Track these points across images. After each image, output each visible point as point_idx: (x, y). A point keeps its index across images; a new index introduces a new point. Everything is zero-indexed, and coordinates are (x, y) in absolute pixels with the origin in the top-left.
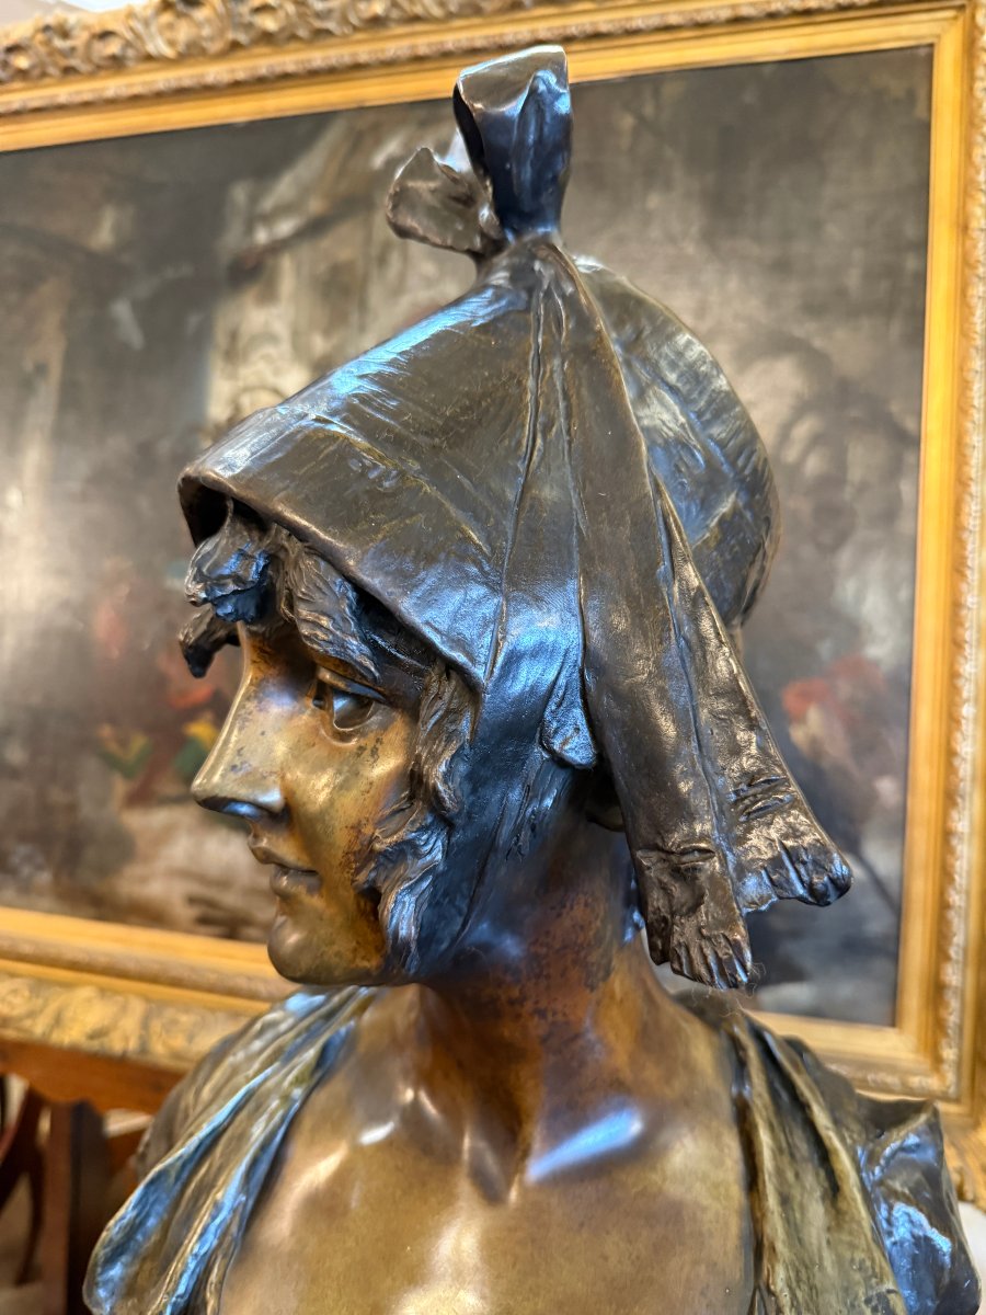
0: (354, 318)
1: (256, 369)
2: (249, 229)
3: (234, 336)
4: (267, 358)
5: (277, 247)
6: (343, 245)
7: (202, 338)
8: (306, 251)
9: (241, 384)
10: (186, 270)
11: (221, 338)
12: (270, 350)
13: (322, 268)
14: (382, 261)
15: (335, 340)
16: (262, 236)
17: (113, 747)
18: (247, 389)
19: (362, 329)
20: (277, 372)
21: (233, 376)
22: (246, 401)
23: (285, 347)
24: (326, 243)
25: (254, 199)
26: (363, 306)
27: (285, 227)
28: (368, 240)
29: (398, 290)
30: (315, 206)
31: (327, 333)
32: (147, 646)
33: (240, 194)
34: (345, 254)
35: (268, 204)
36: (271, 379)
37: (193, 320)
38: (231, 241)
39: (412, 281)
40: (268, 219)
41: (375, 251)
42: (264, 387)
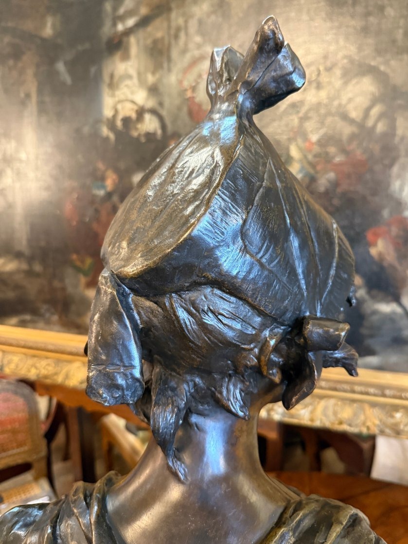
0: (165, 65)
1: (123, 92)
2: (114, 24)
3: (112, 76)
4: (127, 86)
5: (128, 32)
6: (157, 30)
7: (98, 78)
8: (141, 33)
9: (117, 99)
10: (87, 46)
11: (106, 78)
12: (128, 82)
13: (149, 41)
14: (176, 37)
15: (157, 76)
16: (120, 27)
17: (78, 263)
18: (120, 102)
19: (169, 70)
20: (132, 93)
21: (113, 96)
22: (119, 107)
23: (135, 80)
24: (150, 29)
25: (115, 9)
26: (169, 59)
27: (131, 22)
28: (169, 27)
29: (184, 51)
30: (144, 11)
31: (153, 73)
32: (87, 220)
33: (108, 7)
34: (159, 35)
35: (121, 11)
36: (130, 97)
37: (93, 70)
38: (107, 30)
39: (191, 46)
40: (122, 18)
41: (173, 32)
42: (127, 100)
